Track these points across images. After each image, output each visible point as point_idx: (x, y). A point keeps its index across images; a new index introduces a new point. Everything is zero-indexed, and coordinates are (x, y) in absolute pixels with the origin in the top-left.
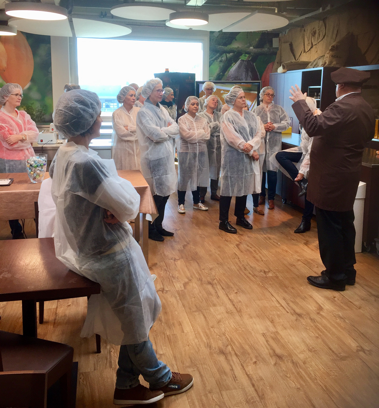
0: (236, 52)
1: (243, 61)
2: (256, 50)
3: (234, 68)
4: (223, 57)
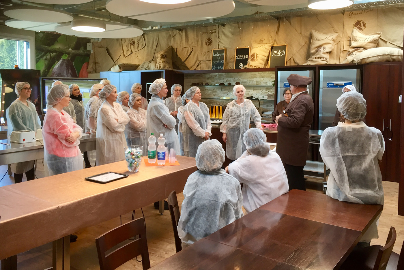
0: (58, 52)
1: (64, 60)
2: (74, 51)
3: (57, 66)
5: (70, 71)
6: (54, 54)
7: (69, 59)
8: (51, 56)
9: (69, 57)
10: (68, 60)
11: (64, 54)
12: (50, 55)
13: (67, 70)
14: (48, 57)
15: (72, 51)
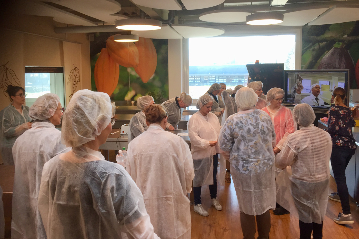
0: (329, 41)
1: (336, 48)
4: (315, 46)
5: (344, 60)
6: (324, 43)
7: (343, 47)
8: (320, 45)
10: (341, 49)
11: (337, 42)
13: (339, 59)
14: (316, 47)
15: (348, 38)
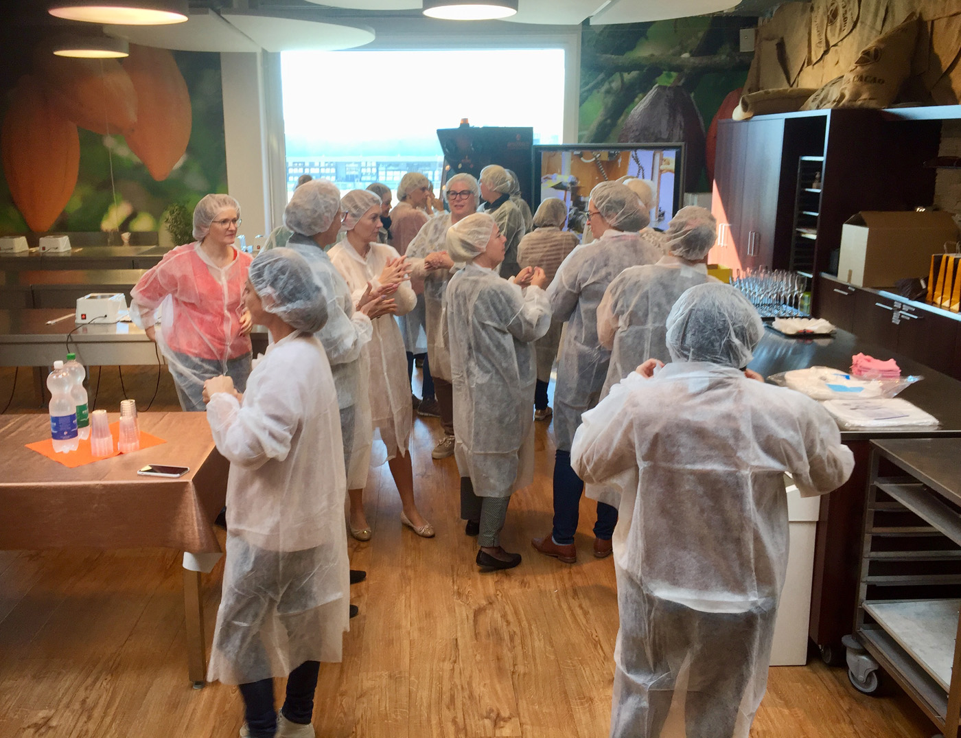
0: (646, 69)
1: (662, 88)
2: (696, 61)
3: (640, 106)
4: (613, 81)
5: (680, 118)
6: (634, 73)
7: (680, 84)
8: (625, 80)
9: (679, 79)
10: (676, 89)
11: (664, 72)
12: (622, 77)
13: (670, 117)
14: (616, 84)
15: (692, 60)
